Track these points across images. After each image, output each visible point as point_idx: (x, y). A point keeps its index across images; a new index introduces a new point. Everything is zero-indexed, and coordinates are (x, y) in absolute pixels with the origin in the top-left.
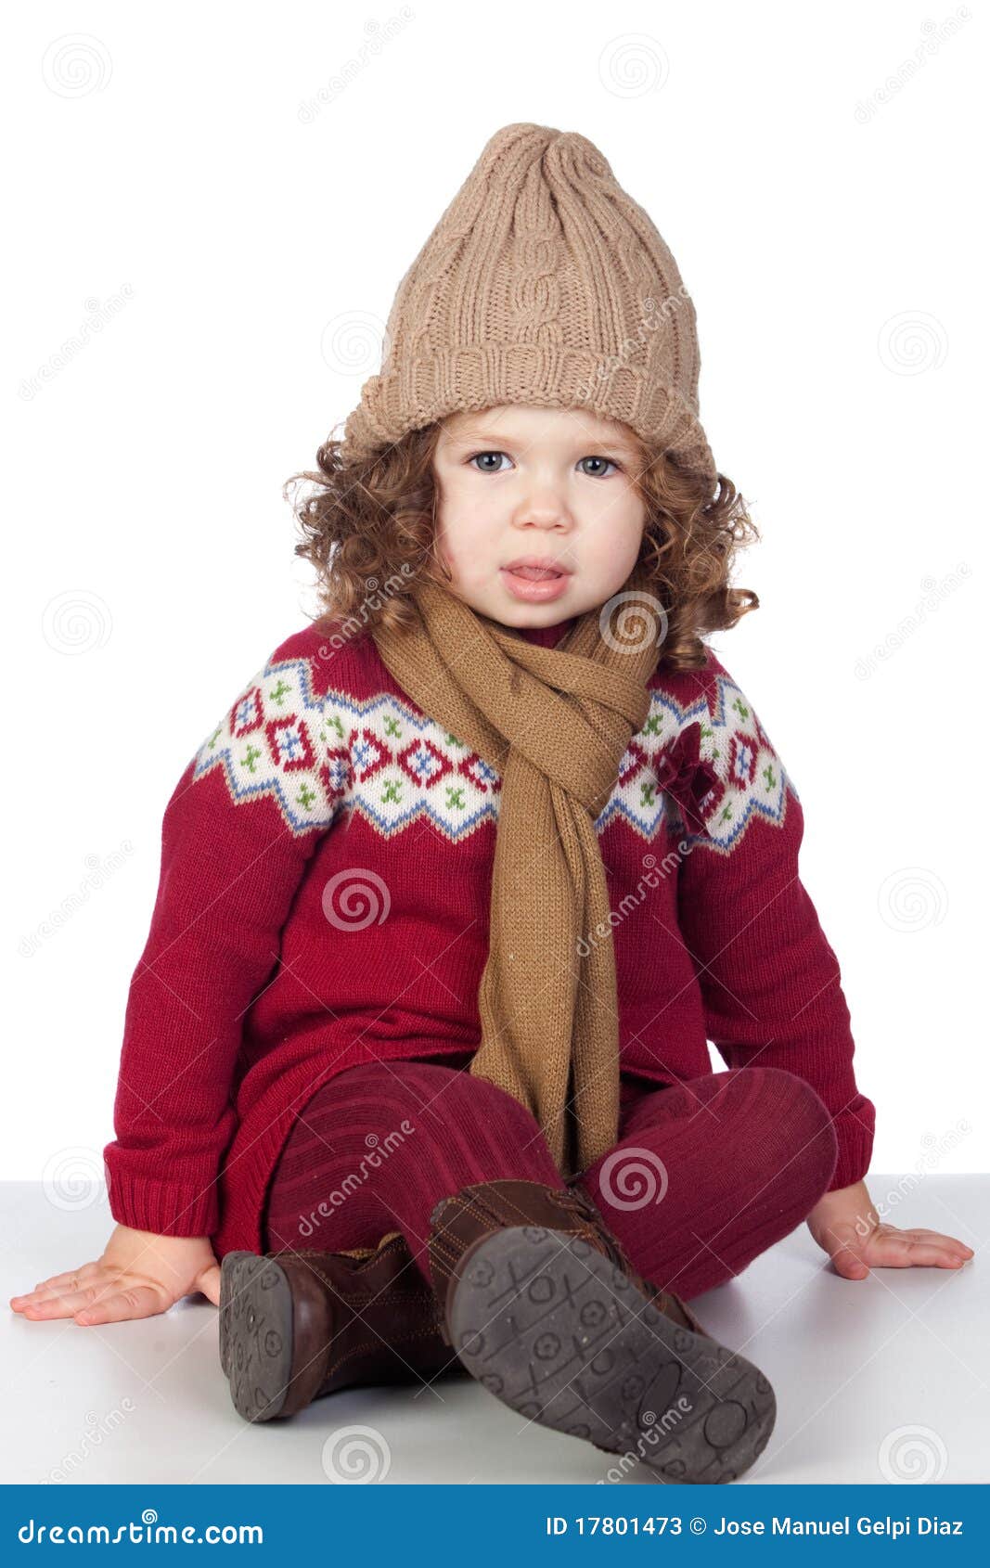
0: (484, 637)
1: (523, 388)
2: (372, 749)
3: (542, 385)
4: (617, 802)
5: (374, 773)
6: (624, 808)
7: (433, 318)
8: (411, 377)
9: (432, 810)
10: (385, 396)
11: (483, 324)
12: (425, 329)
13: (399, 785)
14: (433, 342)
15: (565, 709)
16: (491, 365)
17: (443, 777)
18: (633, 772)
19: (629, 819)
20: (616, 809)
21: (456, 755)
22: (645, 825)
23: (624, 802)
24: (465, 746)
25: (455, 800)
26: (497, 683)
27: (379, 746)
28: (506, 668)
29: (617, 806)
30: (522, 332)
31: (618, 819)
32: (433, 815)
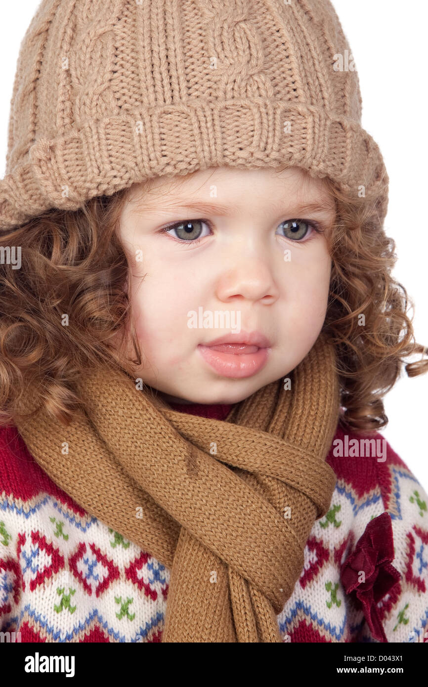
0: (154, 415)
1: (241, 149)
2: (43, 553)
3: (262, 145)
4: (299, 605)
5: (46, 579)
6: (307, 611)
7: (115, 72)
8: (99, 139)
9: (104, 621)
10: (60, 159)
11: (182, 78)
12: (106, 84)
13: (73, 592)
14: (118, 99)
15: (247, 491)
16: (203, 124)
17: (110, 584)
18: (314, 570)
19: (315, 624)
20: (299, 612)
21: (123, 557)
22: (334, 629)
23: (307, 604)
24: (132, 547)
25: (124, 611)
26: (171, 465)
27: (50, 549)
28: (181, 448)
29: (300, 609)
30: (230, 87)
31: (302, 624)
32: (105, 626)
